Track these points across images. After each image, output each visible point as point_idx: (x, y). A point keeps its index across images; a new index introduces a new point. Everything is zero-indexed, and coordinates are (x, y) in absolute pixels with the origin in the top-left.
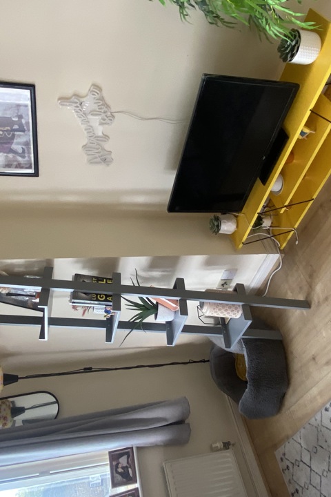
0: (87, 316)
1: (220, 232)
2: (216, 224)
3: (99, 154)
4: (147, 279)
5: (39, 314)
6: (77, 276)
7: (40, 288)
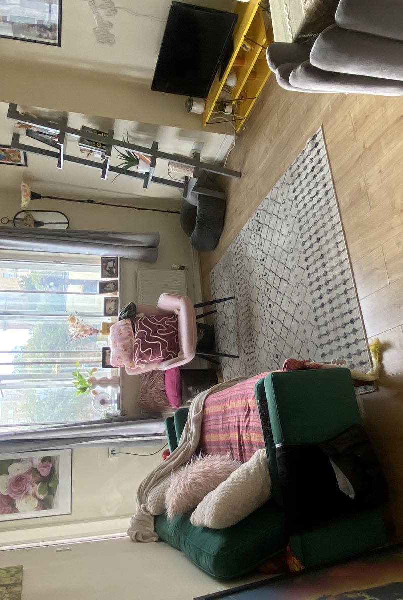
0: (90, 159)
1: (192, 111)
2: (189, 105)
3: (105, 37)
4: (135, 139)
5: (58, 151)
6: (84, 127)
7: (59, 132)
